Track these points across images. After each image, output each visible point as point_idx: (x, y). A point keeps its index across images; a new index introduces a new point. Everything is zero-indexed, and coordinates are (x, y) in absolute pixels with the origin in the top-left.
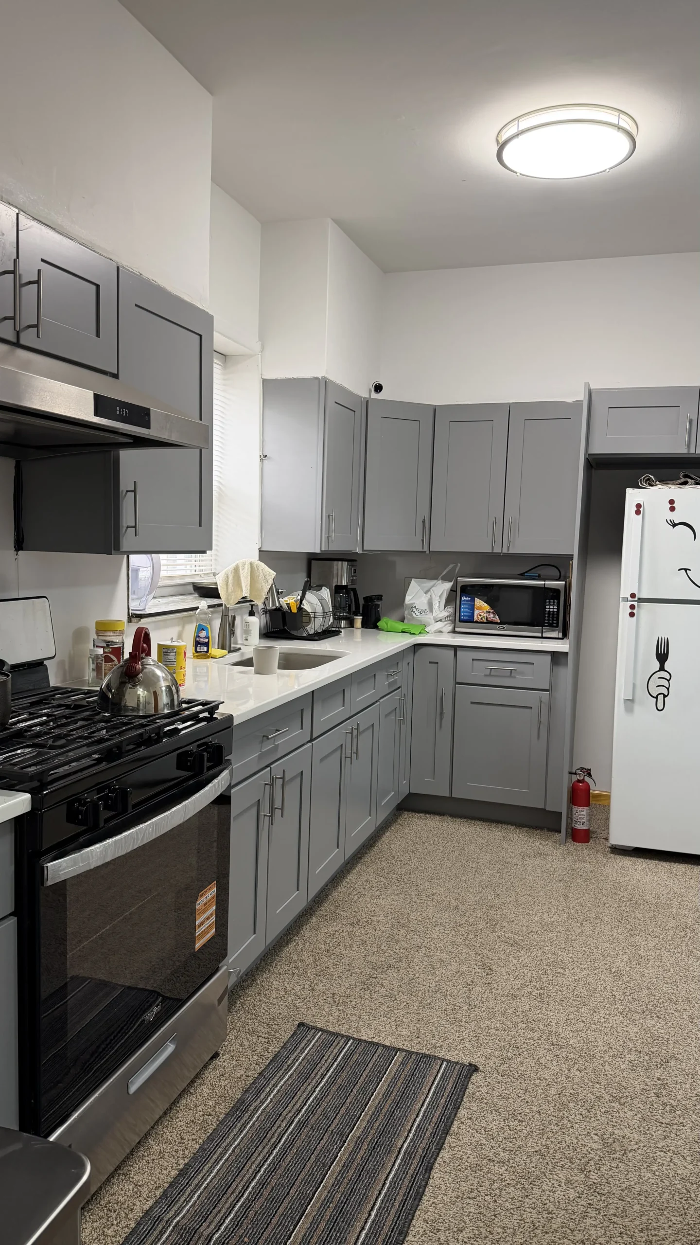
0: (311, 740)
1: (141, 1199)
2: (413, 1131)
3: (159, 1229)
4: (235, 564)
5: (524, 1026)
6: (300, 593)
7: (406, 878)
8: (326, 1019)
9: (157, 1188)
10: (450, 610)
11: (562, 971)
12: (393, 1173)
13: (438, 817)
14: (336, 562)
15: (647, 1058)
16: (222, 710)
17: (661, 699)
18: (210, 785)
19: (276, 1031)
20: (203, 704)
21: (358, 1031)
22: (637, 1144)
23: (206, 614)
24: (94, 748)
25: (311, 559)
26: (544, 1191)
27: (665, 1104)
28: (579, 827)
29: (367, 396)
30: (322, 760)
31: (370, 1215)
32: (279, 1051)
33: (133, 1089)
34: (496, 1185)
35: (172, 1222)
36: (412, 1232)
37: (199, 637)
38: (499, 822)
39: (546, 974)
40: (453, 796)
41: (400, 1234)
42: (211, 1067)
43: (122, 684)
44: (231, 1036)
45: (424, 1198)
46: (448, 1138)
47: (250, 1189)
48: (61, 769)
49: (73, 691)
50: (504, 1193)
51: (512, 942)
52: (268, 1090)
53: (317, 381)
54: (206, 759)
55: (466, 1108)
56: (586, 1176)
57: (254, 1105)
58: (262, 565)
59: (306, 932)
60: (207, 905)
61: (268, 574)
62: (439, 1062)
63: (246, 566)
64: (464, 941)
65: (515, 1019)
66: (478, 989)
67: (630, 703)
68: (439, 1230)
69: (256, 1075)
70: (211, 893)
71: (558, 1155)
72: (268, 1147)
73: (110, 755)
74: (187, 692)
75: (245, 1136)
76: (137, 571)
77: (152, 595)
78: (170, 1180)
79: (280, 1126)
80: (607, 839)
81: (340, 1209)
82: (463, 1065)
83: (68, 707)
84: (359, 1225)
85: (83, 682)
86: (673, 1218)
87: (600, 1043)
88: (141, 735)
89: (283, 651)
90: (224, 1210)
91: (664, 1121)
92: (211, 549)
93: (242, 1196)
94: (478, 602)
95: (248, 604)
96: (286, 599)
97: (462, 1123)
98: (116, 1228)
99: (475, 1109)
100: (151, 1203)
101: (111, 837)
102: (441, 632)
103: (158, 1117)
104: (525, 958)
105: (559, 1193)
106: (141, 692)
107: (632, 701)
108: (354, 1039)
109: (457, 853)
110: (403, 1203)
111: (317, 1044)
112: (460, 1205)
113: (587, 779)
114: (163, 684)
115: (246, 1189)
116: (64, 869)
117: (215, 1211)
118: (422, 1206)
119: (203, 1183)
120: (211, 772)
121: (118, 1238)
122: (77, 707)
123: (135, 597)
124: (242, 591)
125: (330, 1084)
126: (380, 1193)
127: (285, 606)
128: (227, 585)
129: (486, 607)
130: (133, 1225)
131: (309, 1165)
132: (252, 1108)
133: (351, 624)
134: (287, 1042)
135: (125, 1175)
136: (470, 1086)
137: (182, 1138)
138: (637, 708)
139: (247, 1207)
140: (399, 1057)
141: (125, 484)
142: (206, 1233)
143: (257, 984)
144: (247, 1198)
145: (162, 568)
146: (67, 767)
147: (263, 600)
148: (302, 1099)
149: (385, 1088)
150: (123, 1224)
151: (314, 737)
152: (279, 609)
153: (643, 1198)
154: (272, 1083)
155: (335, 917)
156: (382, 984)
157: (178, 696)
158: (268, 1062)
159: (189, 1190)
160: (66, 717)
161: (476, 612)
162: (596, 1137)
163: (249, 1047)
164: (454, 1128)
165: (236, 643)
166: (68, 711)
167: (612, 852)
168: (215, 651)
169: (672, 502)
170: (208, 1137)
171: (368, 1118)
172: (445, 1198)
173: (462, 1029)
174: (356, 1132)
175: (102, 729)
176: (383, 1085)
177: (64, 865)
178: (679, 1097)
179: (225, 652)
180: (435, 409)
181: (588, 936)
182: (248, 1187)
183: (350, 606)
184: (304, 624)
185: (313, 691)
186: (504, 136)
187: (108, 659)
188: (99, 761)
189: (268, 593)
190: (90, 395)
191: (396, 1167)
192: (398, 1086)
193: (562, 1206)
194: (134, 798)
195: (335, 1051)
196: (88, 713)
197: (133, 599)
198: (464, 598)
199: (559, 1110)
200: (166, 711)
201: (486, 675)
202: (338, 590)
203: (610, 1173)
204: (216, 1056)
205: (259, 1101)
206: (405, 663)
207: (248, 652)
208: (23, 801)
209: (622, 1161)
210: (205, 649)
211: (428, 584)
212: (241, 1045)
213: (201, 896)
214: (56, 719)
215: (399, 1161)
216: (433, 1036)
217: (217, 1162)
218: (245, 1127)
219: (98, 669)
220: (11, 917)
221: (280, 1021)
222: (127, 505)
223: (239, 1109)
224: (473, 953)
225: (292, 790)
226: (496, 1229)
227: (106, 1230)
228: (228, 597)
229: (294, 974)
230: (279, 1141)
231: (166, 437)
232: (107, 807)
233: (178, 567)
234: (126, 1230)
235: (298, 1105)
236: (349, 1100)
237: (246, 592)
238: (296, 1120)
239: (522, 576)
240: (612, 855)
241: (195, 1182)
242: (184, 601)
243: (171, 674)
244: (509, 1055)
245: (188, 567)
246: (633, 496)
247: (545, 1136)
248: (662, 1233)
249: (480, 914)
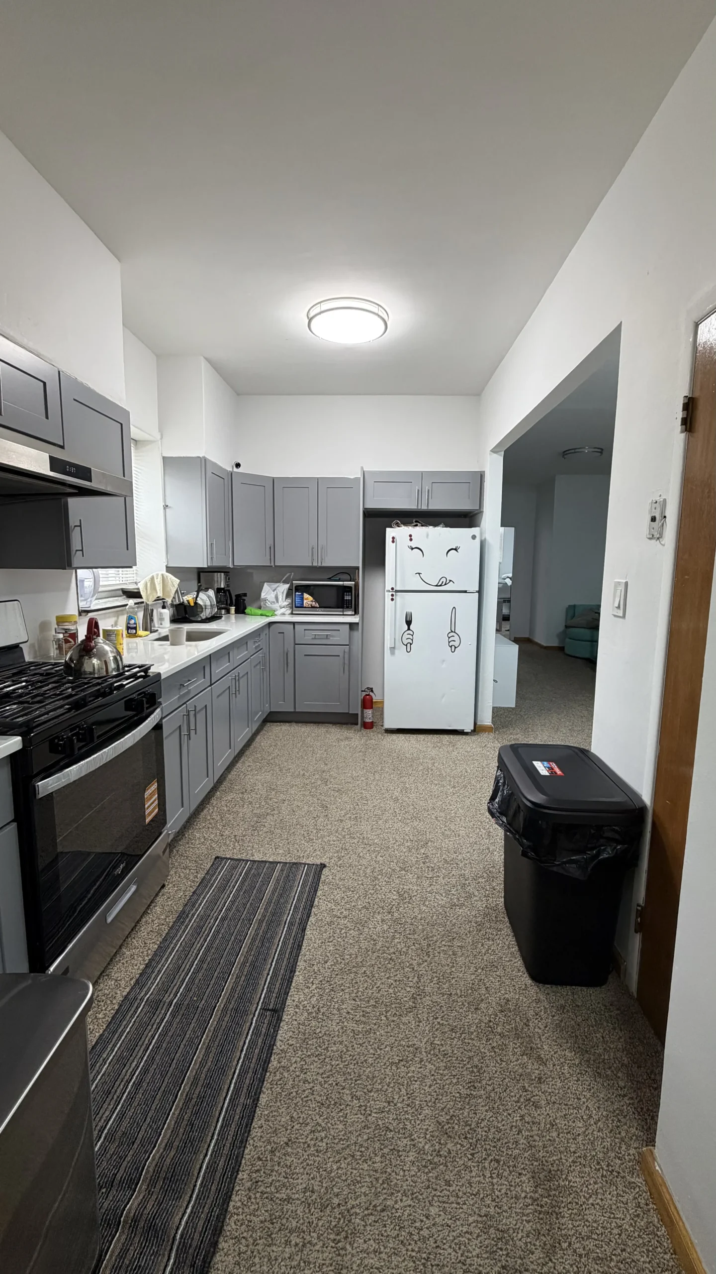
0: (211, 685)
1: (121, 988)
2: (292, 910)
3: (136, 1005)
4: (151, 575)
5: (349, 836)
6: (196, 593)
7: (272, 761)
8: (232, 851)
9: (131, 979)
10: (289, 601)
11: (366, 802)
12: (283, 937)
13: (287, 724)
14: (216, 574)
15: (416, 843)
16: (153, 670)
17: (408, 646)
18: (149, 719)
19: (202, 864)
20: (139, 667)
21: (253, 856)
22: (416, 892)
23: (133, 608)
24: (67, 701)
25: (200, 572)
26: (370, 929)
27: (428, 867)
28: (367, 720)
29: (231, 470)
30: (218, 696)
31: (271, 965)
32: (204, 877)
33: (109, 920)
34: (343, 931)
35: (144, 999)
36: (298, 969)
37: (129, 623)
38: (323, 723)
39: (358, 805)
40: (297, 711)
41: (291, 972)
42: (160, 894)
43: (81, 657)
44: (172, 872)
45: (303, 947)
46: (313, 909)
47: (194, 966)
48: (43, 718)
49: (44, 663)
50: (348, 934)
51: (337, 789)
52: (200, 901)
53: (199, 459)
54: (145, 702)
55: (321, 890)
56: (392, 915)
57: (192, 913)
58: (170, 576)
59: (214, 801)
60: (152, 795)
61: (174, 582)
62: (303, 866)
63: (159, 577)
64: (310, 793)
65: (343, 833)
66: (321, 819)
67: (393, 649)
68: (313, 965)
69: (191, 894)
70: (154, 786)
71: (376, 906)
72: (203, 937)
73: (77, 705)
74: (127, 661)
75: (188, 933)
76: (83, 581)
77: (95, 597)
78: (140, 972)
79: (210, 923)
80: (382, 726)
81: (253, 966)
82: (317, 865)
83: (41, 675)
84: (266, 972)
85: (50, 657)
86: (440, 929)
87: (391, 839)
88: (99, 689)
89: (189, 630)
90: (178, 983)
91: (429, 876)
92: (136, 565)
93: (190, 971)
94: (306, 596)
95: (161, 601)
96: (186, 597)
97: (320, 899)
98: (105, 1012)
99: (326, 889)
100: (128, 990)
101: (84, 759)
102: (284, 614)
103: (128, 933)
104: (345, 798)
105: (379, 928)
106: (95, 661)
107: (394, 648)
108: (251, 861)
109: (301, 743)
110: (291, 953)
111: (228, 868)
112: (324, 947)
113: (371, 693)
114: (111, 656)
115: (192, 967)
116: (51, 785)
117: (172, 985)
118: (302, 953)
119: (163, 969)
120: (149, 710)
121: (107, 1018)
122: (48, 674)
123: (83, 599)
124: (157, 593)
125: (238, 891)
126: (276, 951)
127: (186, 602)
128: (146, 589)
129: (311, 598)
130: (117, 1007)
131: (230, 943)
132: (190, 915)
133: (228, 612)
134: (209, 870)
135: (108, 975)
136: (322, 876)
137: (145, 943)
138: (396, 651)
139: (192, 980)
140: (279, 867)
141: (73, 521)
142: (168, 1001)
143: (186, 837)
144: (193, 972)
145: (101, 579)
146: (46, 716)
147: (171, 598)
148: (222, 903)
149: (272, 887)
150: (109, 1008)
151: (212, 682)
152: (182, 604)
153: (423, 921)
154: (202, 897)
155: (231, 790)
156: (264, 825)
157: (122, 663)
158: (198, 884)
159: (153, 976)
160: (41, 682)
161: (305, 601)
162: (395, 893)
163: (185, 877)
164: (316, 903)
165: (154, 627)
166: (41, 678)
167: (386, 732)
168: (141, 632)
169: (410, 536)
170: (163, 939)
171: (264, 907)
172: (315, 944)
173: (314, 844)
174: (258, 916)
175: (69, 688)
176: (271, 886)
177: (50, 783)
178: (435, 862)
179: (149, 632)
180: (273, 479)
181: (378, 780)
182: (193, 965)
183: (227, 601)
184: (199, 613)
185: (210, 655)
186: (312, 314)
187: (67, 641)
188: (69, 710)
189: (175, 594)
190: (46, 456)
191: (284, 933)
192: (280, 884)
193: (381, 935)
194: (98, 732)
195: (240, 870)
196: (56, 678)
197: (82, 601)
198: (297, 593)
199: (373, 881)
200: (114, 673)
201: (312, 639)
202: (218, 591)
203: (404, 911)
204: (163, 886)
205: (194, 910)
206: (264, 634)
207: (164, 632)
208: (15, 742)
209: (409, 903)
210: (134, 631)
211: (275, 585)
212: (179, 877)
213: (148, 789)
214: (33, 683)
215: (286, 929)
216: (298, 851)
217: (170, 953)
218: (187, 928)
219: (60, 648)
220: (12, 823)
221: (203, 858)
222: (75, 536)
223: (182, 917)
224: (315, 799)
225: (201, 717)
226: (346, 956)
227: (97, 1015)
228: (148, 597)
229: (209, 828)
230: (211, 932)
231: (103, 488)
232: (79, 740)
233: (110, 579)
234: (112, 1011)
235: (220, 908)
236: (251, 898)
237: (160, 594)
238: (220, 917)
239: (330, 579)
240: (386, 734)
241: (158, 969)
242: (117, 600)
243: (116, 648)
244: (342, 855)
245: (117, 578)
246: (390, 532)
247: (367, 897)
248: (435, 938)
249: (317, 777)
